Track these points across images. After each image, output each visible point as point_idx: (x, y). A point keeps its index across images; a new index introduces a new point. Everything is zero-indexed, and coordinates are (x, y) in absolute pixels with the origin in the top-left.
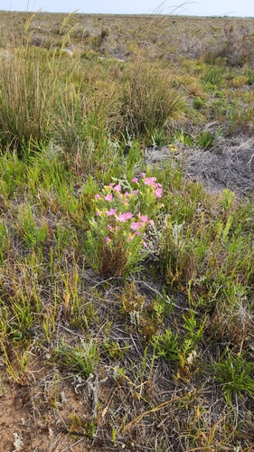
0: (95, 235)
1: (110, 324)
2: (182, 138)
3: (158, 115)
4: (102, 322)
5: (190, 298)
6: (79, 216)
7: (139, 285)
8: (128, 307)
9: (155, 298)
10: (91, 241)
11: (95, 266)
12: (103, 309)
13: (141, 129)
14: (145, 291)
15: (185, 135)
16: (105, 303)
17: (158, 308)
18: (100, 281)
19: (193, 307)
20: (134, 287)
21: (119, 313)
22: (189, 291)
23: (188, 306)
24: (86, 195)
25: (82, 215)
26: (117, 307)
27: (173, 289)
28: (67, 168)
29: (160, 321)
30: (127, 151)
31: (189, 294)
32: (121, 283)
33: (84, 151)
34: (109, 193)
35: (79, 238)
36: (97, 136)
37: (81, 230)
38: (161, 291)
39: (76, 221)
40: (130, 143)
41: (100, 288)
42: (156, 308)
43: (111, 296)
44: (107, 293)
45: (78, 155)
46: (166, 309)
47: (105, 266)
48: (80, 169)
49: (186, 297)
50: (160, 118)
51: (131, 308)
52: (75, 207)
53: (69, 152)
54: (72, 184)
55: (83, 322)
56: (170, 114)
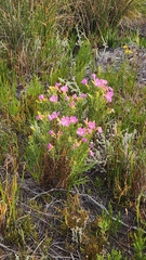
0: (37, 141)
1: (49, 240)
2: (138, 40)
3: (112, 13)
4: (41, 237)
5: (138, 215)
6: (20, 120)
7: (83, 199)
8: (70, 222)
9: (100, 214)
10: (33, 148)
11: (36, 176)
12: (42, 223)
13: (93, 27)
14: (89, 205)
15: (141, 36)
16: (45, 217)
17: (103, 225)
18: (40, 192)
19: (142, 226)
20: (78, 201)
21: (60, 229)
22: (137, 207)
23: (136, 224)
24: (29, 97)
25: (24, 119)
26: (58, 222)
27: (119, 205)
28: (10, 67)
29: (105, 239)
30: (76, 50)
31: (138, 211)
32: (63, 196)
33: (30, 48)
34: (55, 94)
35: (20, 144)
36: (44, 33)
37: (22, 135)
38: (107, 206)
39: (17, 126)
40: (80, 43)
41: (40, 200)
42: (100, 225)
43: (51, 210)
44: (48, 206)
45: (23, 53)
46: (112, 226)
47: (46, 176)
48: (24, 68)
49: (135, 214)
50: (113, 17)
51: (73, 223)
52: (16, 109)
53: (13, 49)
54: (15, 85)
55: (20, 236)
56: (125, 13)
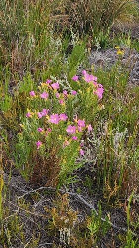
0: (27, 139)
1: (35, 241)
2: (129, 42)
3: (104, 16)
4: (28, 238)
5: (128, 217)
6: (11, 116)
7: (73, 198)
8: (58, 223)
9: (89, 214)
10: (22, 145)
11: (25, 175)
12: (30, 223)
13: (85, 29)
14: (78, 205)
15: (132, 39)
16: (33, 216)
17: (92, 227)
18: (29, 190)
19: (132, 228)
20: (68, 201)
21: (47, 229)
22: (128, 208)
23: (125, 226)
24: (22, 94)
25: (15, 115)
26: (46, 222)
27: (109, 205)
28: (3, 64)
29: (94, 241)
30: (69, 50)
31: (128, 212)
32: (51, 195)
33: (24, 46)
35: (10, 140)
36: (38, 31)
37: (12, 132)
38: (96, 206)
39: (8, 122)
40: (73, 43)
41: (28, 198)
42: (89, 226)
43: (39, 209)
44: (35, 205)
45: (17, 50)
46: (101, 228)
47: (36, 174)
48: (18, 66)
49: (124, 215)
50: (106, 19)
51: (61, 223)
52: (8, 105)
53: (7, 46)
54: (8, 82)
55: (6, 237)
56: (117, 15)
